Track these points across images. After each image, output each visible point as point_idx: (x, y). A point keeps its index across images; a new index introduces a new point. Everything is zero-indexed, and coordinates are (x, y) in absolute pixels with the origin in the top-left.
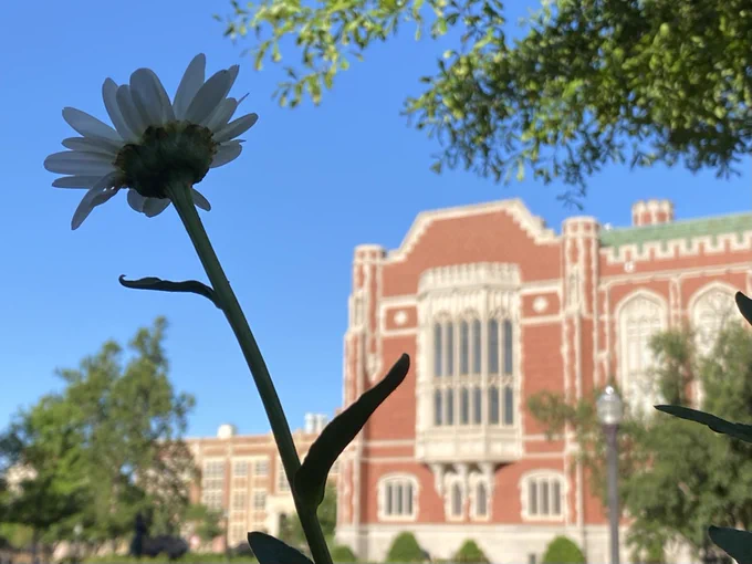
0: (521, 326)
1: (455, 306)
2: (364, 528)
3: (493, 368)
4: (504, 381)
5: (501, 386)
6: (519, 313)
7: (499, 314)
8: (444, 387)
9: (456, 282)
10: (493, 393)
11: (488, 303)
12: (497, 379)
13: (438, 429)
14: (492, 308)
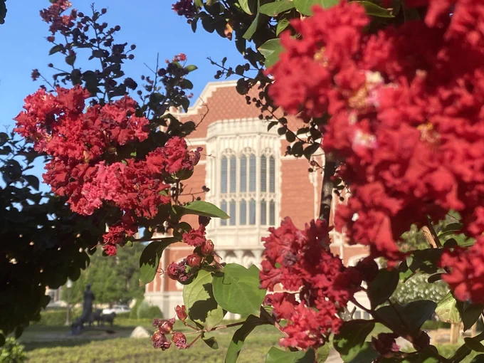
0: (282, 161)
1: (237, 146)
2: (166, 294)
3: (263, 188)
4: (270, 196)
5: (268, 200)
6: (280, 152)
7: (268, 152)
8: (228, 200)
9: (238, 130)
10: (263, 204)
11: (260, 144)
12: (266, 196)
13: (224, 227)
14: (263, 148)
